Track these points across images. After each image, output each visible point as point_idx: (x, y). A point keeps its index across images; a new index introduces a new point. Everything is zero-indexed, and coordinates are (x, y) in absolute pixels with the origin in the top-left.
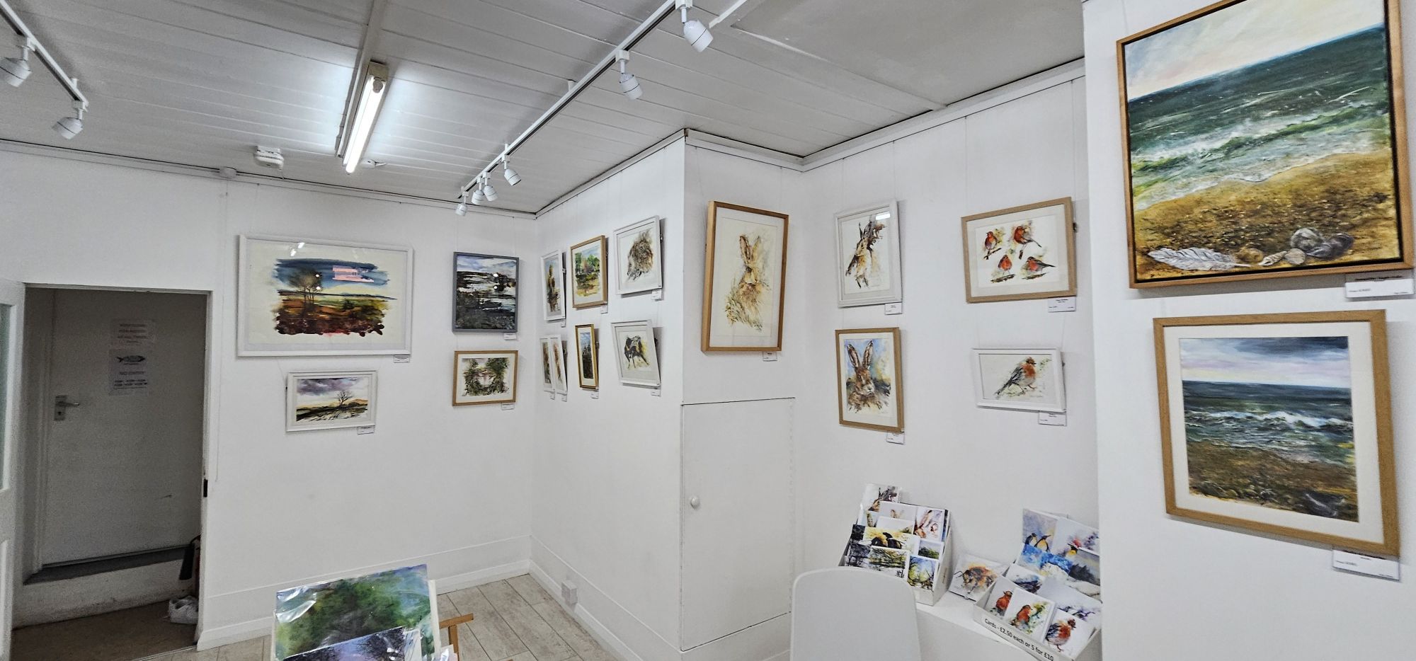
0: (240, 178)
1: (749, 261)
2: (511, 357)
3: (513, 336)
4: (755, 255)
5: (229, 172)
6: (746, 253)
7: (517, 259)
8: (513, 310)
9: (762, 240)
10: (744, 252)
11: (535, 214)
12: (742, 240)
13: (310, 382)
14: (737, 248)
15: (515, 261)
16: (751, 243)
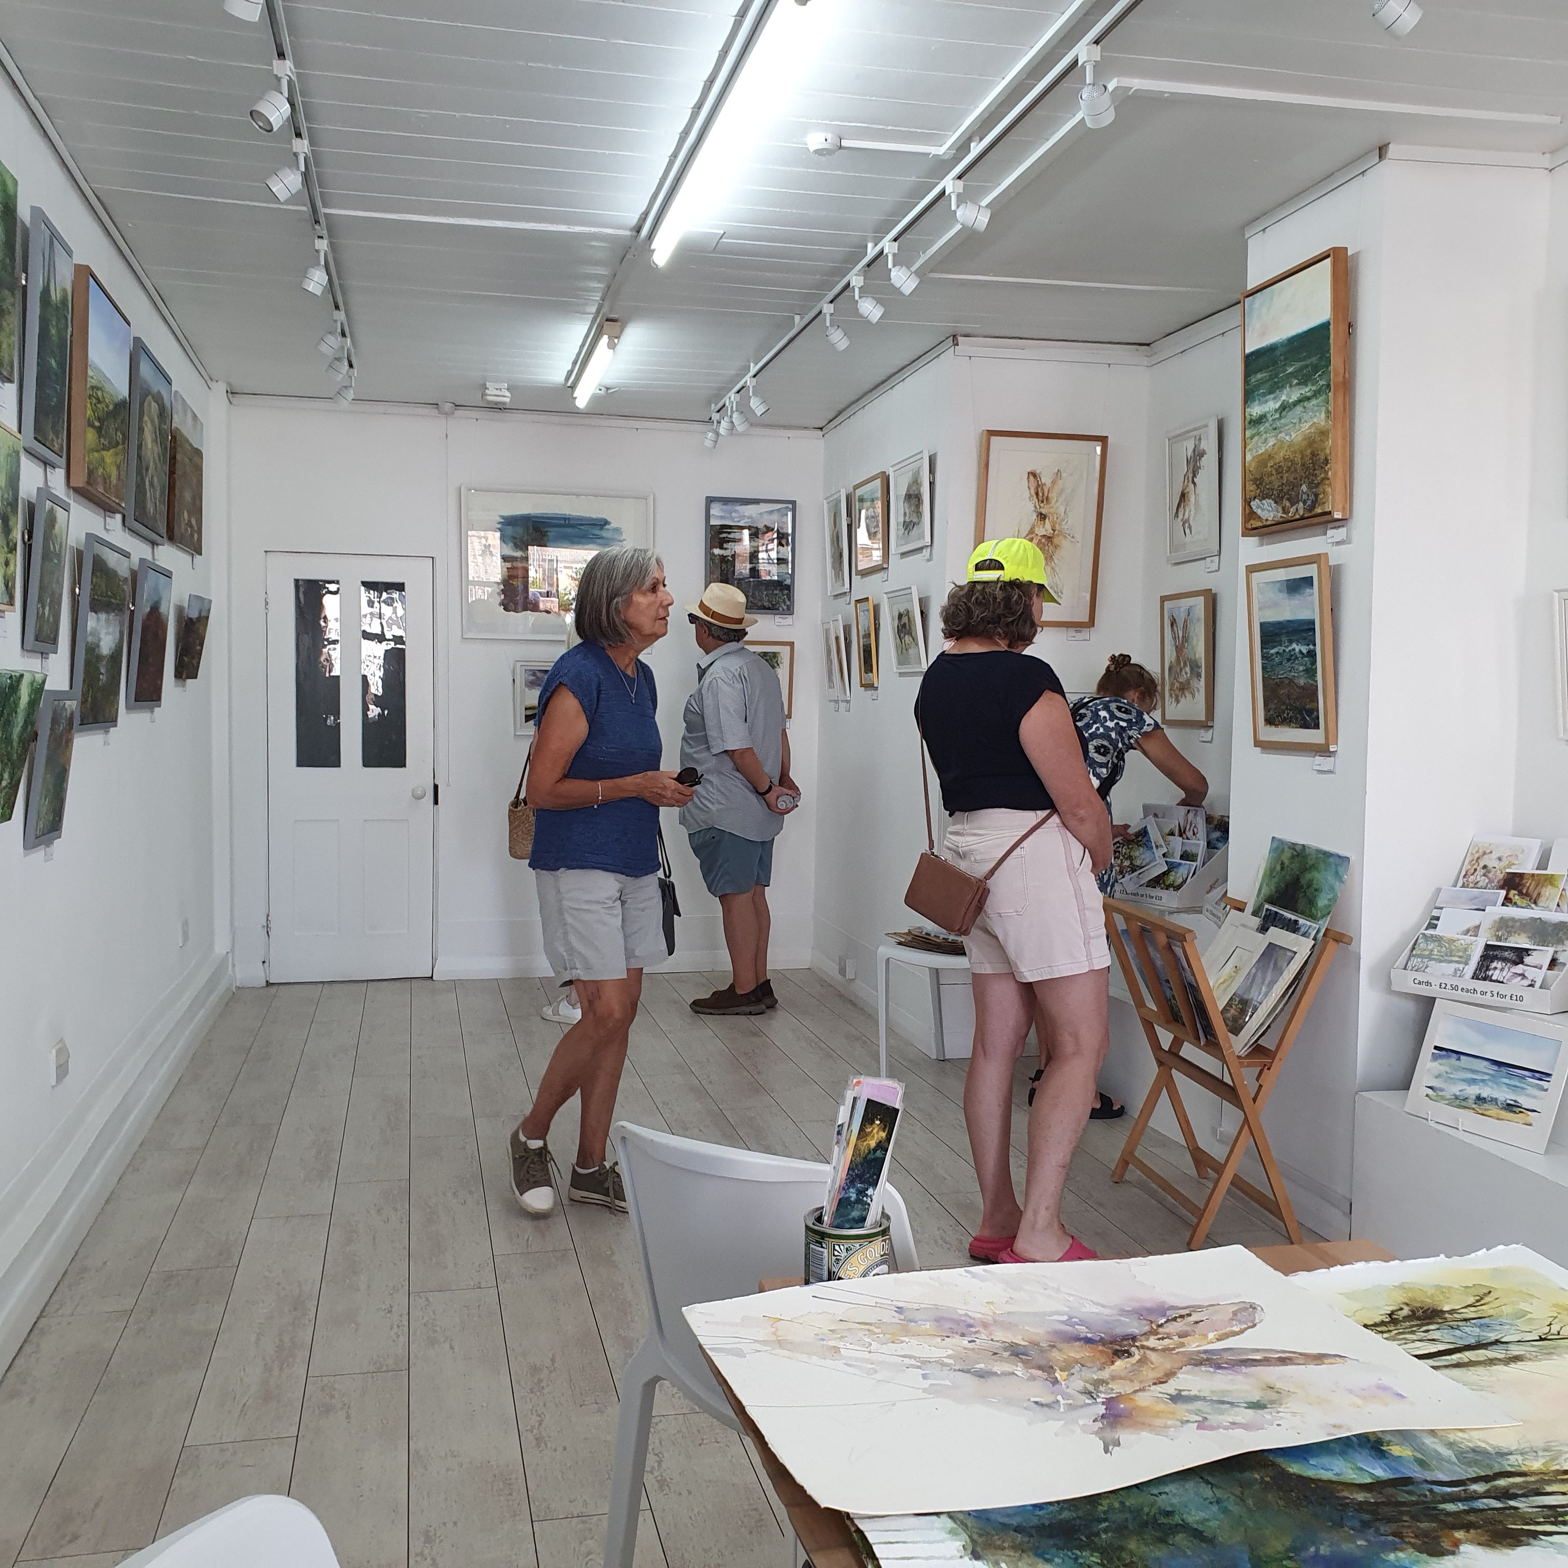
0: (459, 413)
1: (1042, 505)
2: (784, 651)
3: (789, 620)
4: (1053, 495)
5: (448, 407)
6: (1037, 494)
7: (793, 503)
8: (788, 582)
9: (1064, 475)
10: (1033, 492)
11: (821, 429)
12: (1032, 478)
13: (538, 674)
14: (1024, 490)
15: (790, 506)
16: (1046, 480)
